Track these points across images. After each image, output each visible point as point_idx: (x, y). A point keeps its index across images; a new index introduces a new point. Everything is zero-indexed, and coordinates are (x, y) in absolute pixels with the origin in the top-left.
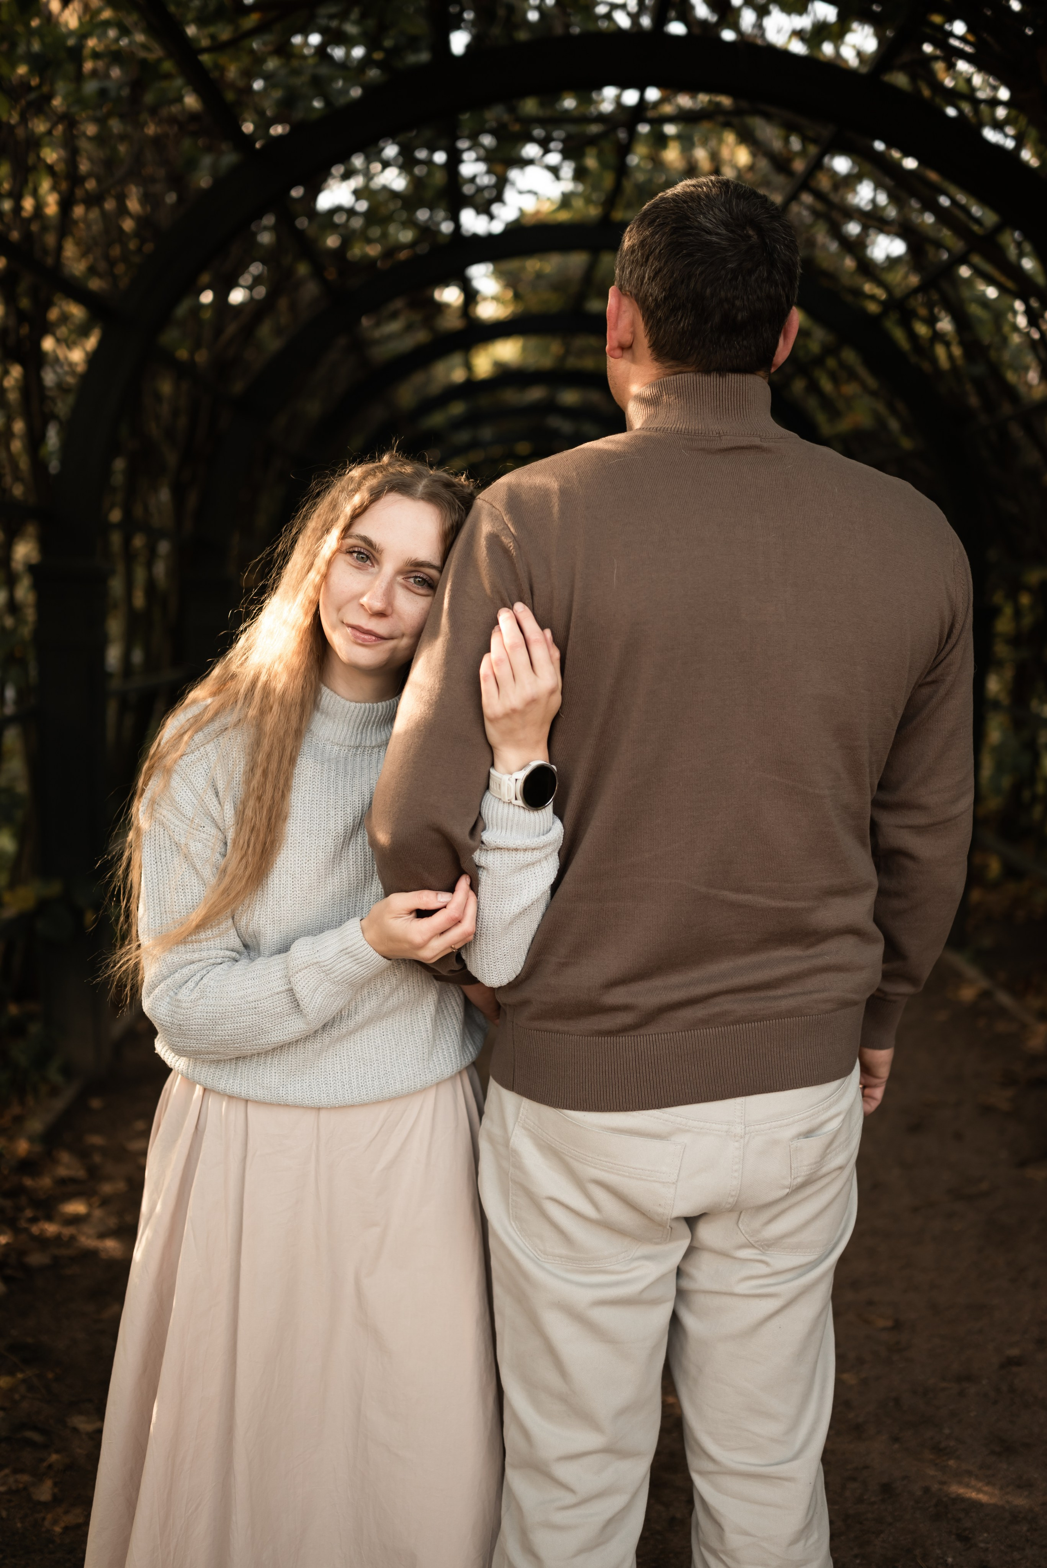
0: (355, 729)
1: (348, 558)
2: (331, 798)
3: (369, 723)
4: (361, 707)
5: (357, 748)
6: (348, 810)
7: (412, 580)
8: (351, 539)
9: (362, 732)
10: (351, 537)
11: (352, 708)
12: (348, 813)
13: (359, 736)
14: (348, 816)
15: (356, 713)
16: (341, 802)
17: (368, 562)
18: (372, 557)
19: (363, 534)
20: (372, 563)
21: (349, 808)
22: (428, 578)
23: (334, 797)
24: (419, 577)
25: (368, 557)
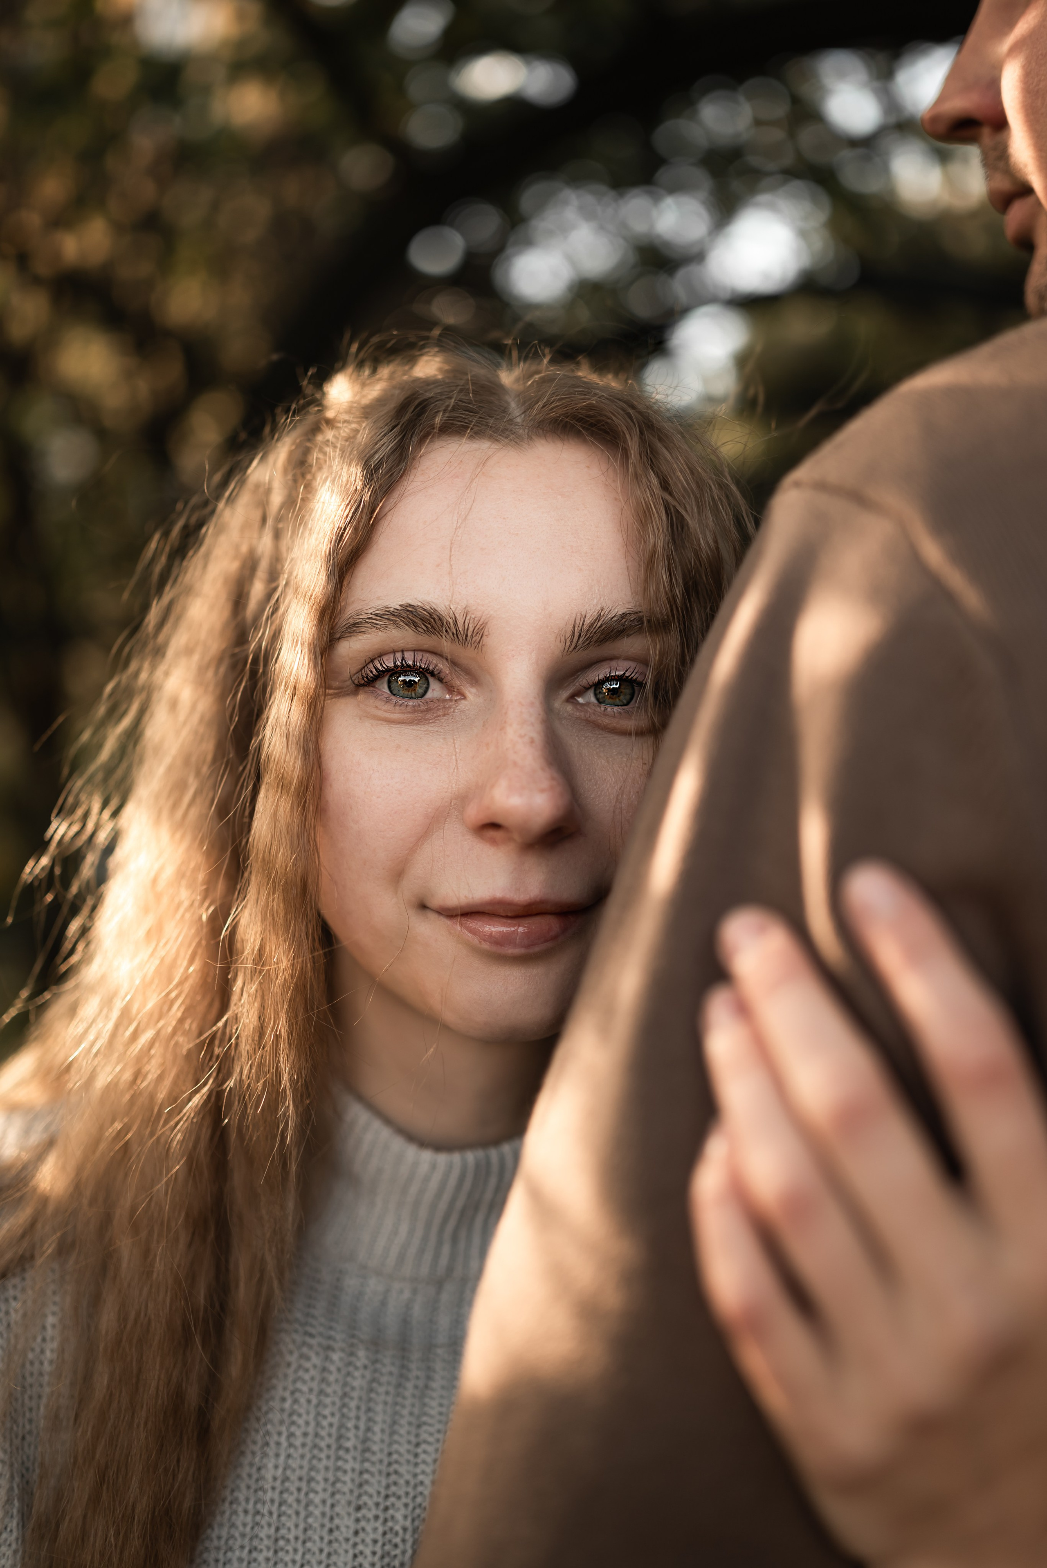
0: (435, 1229)
1: (365, 701)
2: (348, 1467)
3: (476, 1208)
4: (450, 1167)
5: (439, 1285)
6: (399, 1516)
7: (590, 697)
8: (361, 637)
9: (455, 1239)
10: (354, 628)
11: (424, 1168)
12: (397, 1528)
13: (446, 1250)
14: (398, 1540)
15: (434, 1184)
16: (375, 1485)
17: (435, 690)
18: (442, 666)
19: (395, 602)
20: (450, 688)
21: (403, 1511)
22: (632, 664)
23: (357, 1466)
24: (608, 679)
25: (426, 673)
